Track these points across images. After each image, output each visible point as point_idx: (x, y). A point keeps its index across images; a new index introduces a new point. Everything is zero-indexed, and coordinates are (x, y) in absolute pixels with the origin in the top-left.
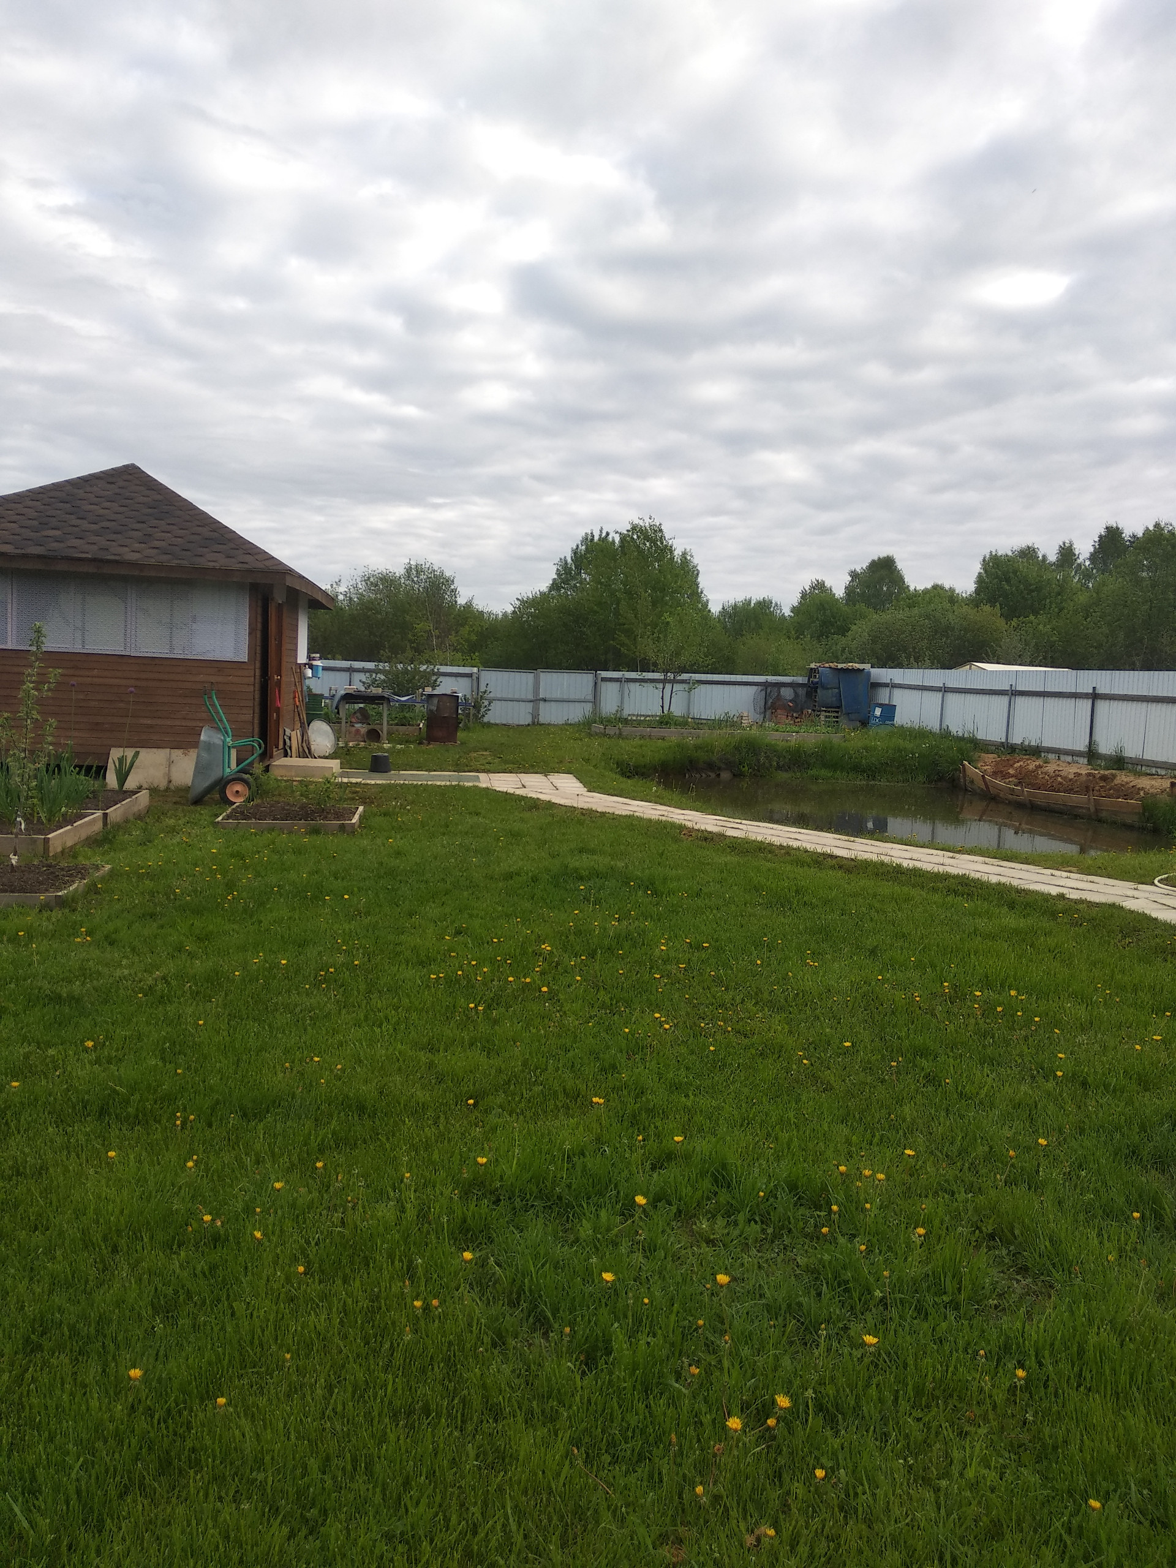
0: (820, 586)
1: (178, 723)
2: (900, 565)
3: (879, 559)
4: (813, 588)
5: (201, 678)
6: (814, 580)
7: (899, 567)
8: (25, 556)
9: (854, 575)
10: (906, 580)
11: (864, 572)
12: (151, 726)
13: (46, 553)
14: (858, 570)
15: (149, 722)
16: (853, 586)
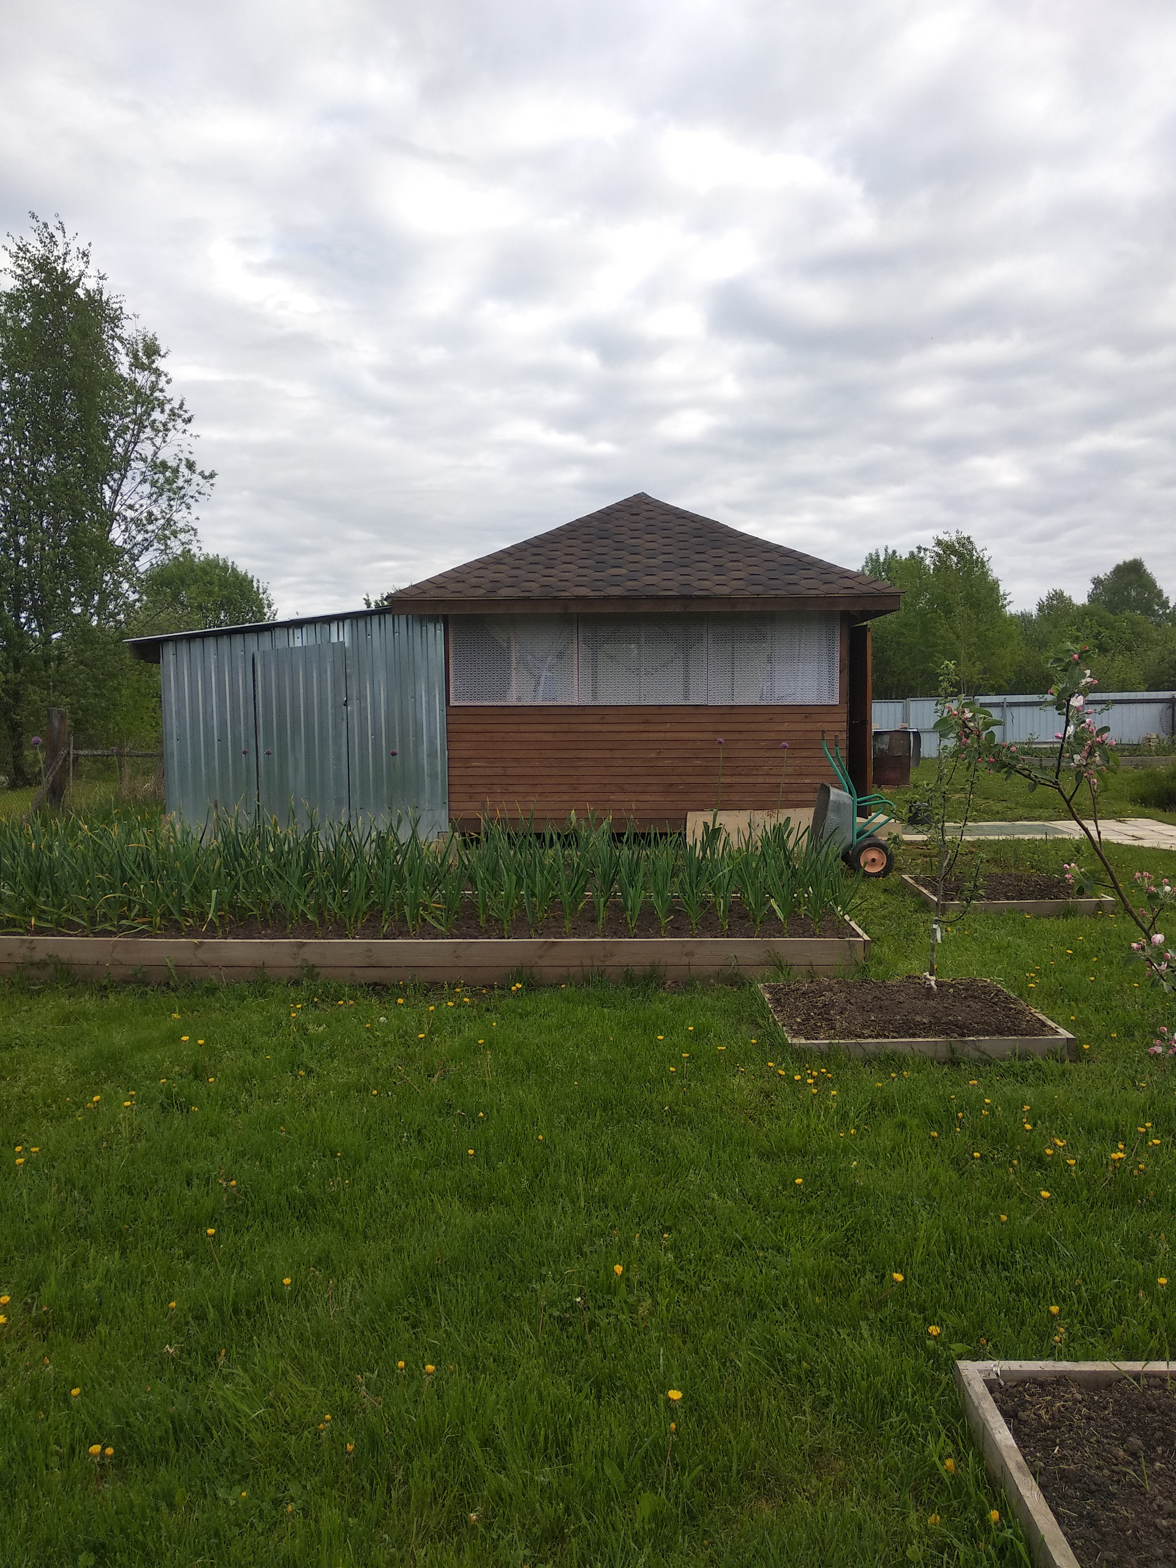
0: (1058, 596)
1: (760, 780)
2: (1150, 567)
3: (1125, 562)
4: (1050, 598)
5: (786, 726)
6: (1051, 591)
7: (1149, 571)
8: (607, 598)
9: (1097, 582)
10: (1158, 584)
11: (1108, 579)
12: (731, 785)
13: (625, 594)
14: (1102, 577)
15: (728, 780)
16: (1097, 594)
